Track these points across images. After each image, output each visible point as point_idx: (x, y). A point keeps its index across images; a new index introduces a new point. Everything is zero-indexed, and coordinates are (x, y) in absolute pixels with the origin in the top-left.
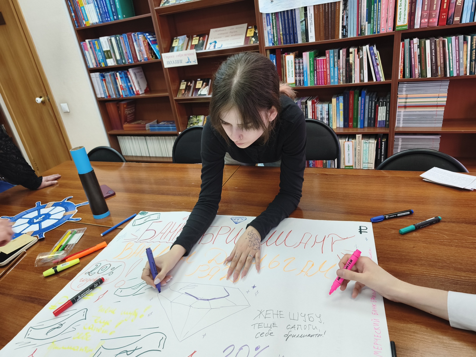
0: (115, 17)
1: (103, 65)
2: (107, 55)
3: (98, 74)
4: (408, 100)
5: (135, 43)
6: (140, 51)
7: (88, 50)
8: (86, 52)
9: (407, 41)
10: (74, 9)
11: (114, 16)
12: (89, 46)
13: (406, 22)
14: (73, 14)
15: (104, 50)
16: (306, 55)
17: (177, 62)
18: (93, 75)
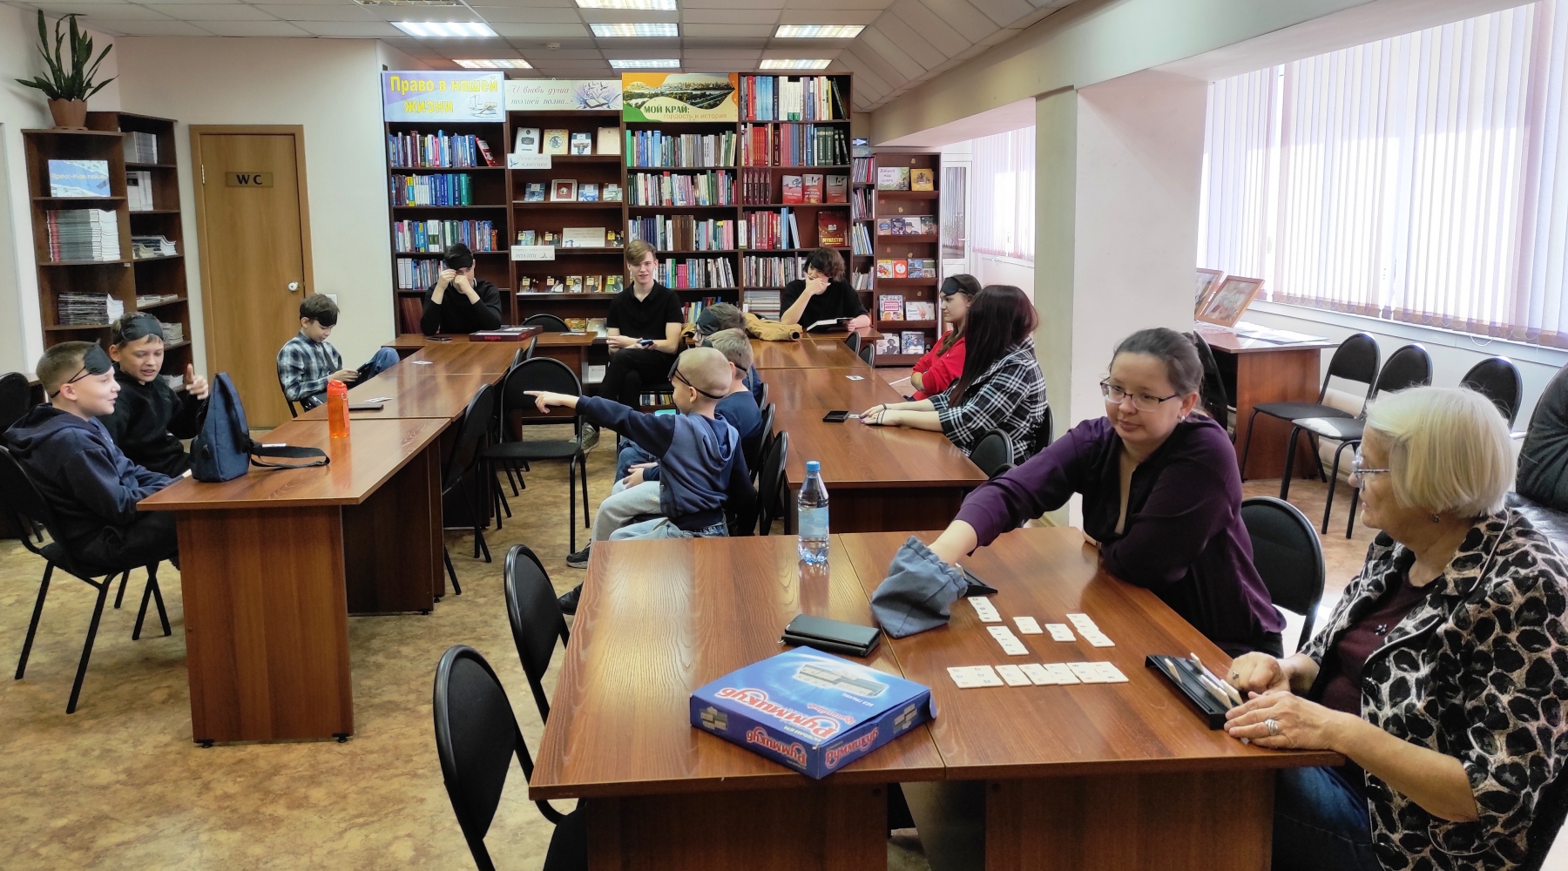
0: (457, 203)
1: (422, 250)
2: (434, 239)
3: (410, 260)
4: (753, 305)
5: (477, 232)
6: (482, 240)
7: (403, 232)
8: (400, 234)
9: (748, 257)
10: (398, 186)
11: (454, 201)
12: (406, 228)
13: (746, 244)
14: (394, 192)
15: (429, 234)
16: (669, 262)
17: (530, 256)
18: (400, 261)
